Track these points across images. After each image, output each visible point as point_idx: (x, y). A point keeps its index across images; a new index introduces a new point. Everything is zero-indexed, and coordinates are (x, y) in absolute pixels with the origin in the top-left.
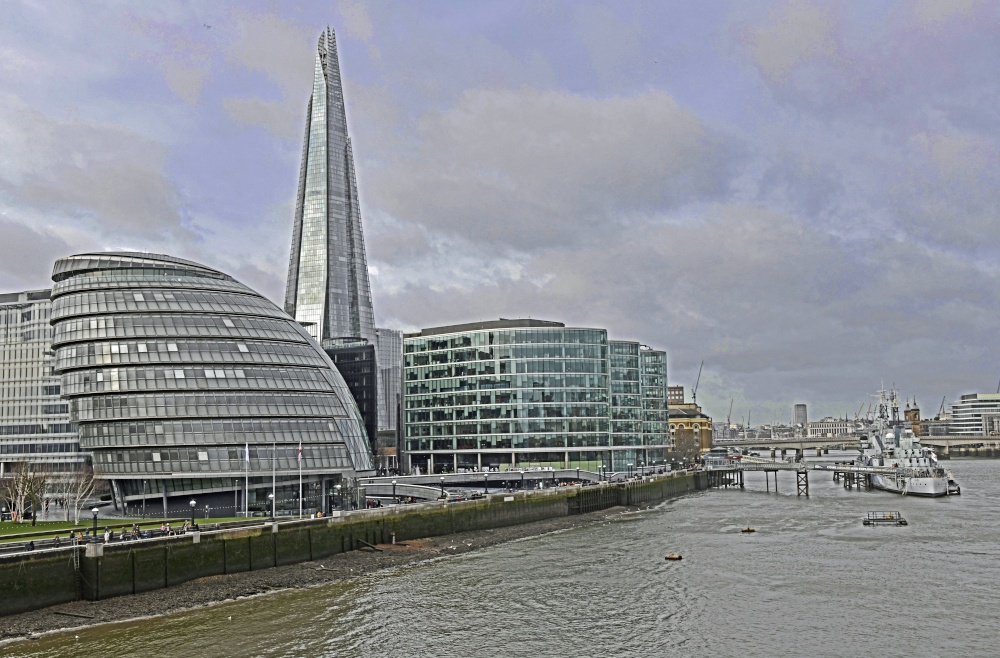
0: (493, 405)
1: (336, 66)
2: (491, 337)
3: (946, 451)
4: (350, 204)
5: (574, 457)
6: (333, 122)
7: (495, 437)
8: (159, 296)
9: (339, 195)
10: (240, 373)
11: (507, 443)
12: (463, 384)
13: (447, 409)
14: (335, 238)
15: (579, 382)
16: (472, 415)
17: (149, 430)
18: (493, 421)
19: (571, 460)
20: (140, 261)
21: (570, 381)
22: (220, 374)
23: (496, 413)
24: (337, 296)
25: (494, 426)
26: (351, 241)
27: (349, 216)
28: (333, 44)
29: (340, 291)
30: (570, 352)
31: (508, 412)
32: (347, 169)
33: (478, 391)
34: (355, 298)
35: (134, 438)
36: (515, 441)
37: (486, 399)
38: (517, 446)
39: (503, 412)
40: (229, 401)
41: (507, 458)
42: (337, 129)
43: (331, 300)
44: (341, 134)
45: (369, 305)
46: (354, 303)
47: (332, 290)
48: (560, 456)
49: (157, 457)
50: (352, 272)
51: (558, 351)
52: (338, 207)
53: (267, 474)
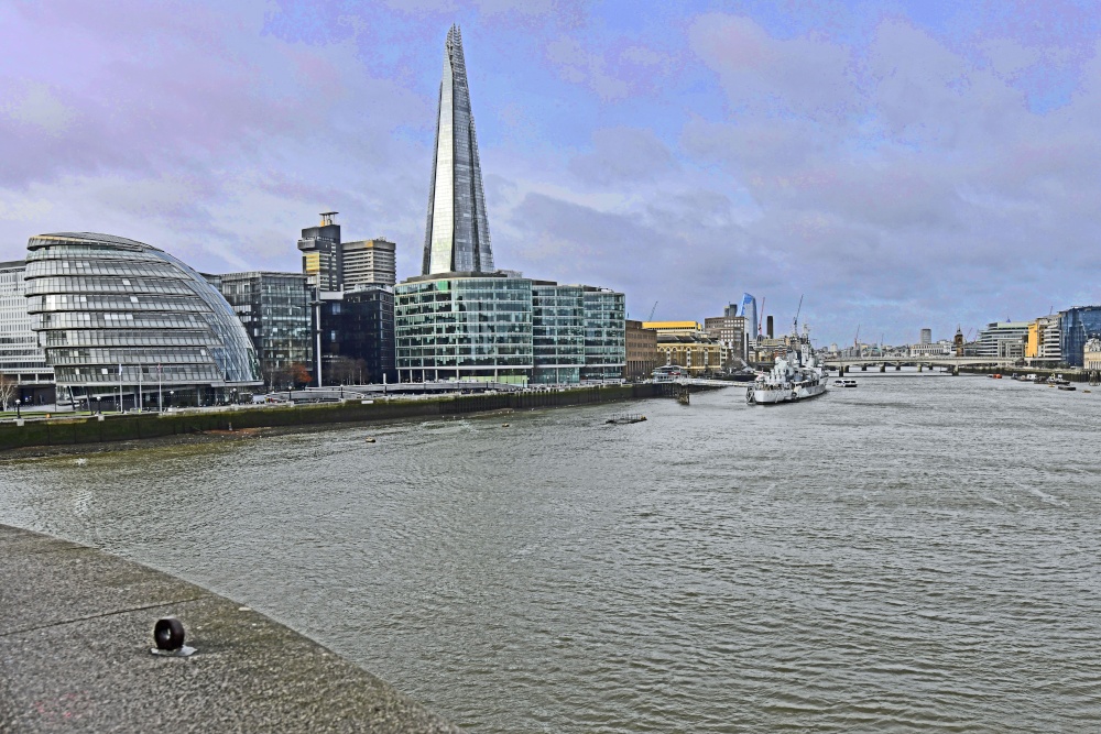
0: (444, 335)
1: (461, 57)
2: (449, 284)
3: (956, 369)
4: (473, 171)
5: (501, 372)
6: (459, 103)
7: (446, 358)
8: (79, 265)
9: (464, 163)
10: (130, 317)
11: (452, 362)
12: (427, 319)
13: (418, 337)
14: (459, 198)
15: (507, 318)
16: (432, 342)
17: (71, 354)
18: (444, 347)
19: (499, 375)
20: (73, 240)
21: (500, 318)
22: (115, 317)
23: (446, 341)
24: (461, 245)
25: (444, 350)
26: (474, 200)
27: (473, 180)
28: (458, 38)
29: (464, 241)
30: (501, 296)
31: (454, 340)
32: (471, 142)
33: (435, 325)
34: (477, 246)
35: (83, 359)
36: (458, 362)
37: (439, 330)
38: (461, 364)
39: (451, 340)
40: (121, 335)
41: (453, 373)
42: (463, 109)
43: (457, 248)
44: (466, 114)
45: (488, 251)
46: (476, 251)
47: (458, 240)
48: (490, 373)
49: (77, 372)
50: (475, 226)
51: (490, 296)
52: (464, 174)
53: (156, 383)
